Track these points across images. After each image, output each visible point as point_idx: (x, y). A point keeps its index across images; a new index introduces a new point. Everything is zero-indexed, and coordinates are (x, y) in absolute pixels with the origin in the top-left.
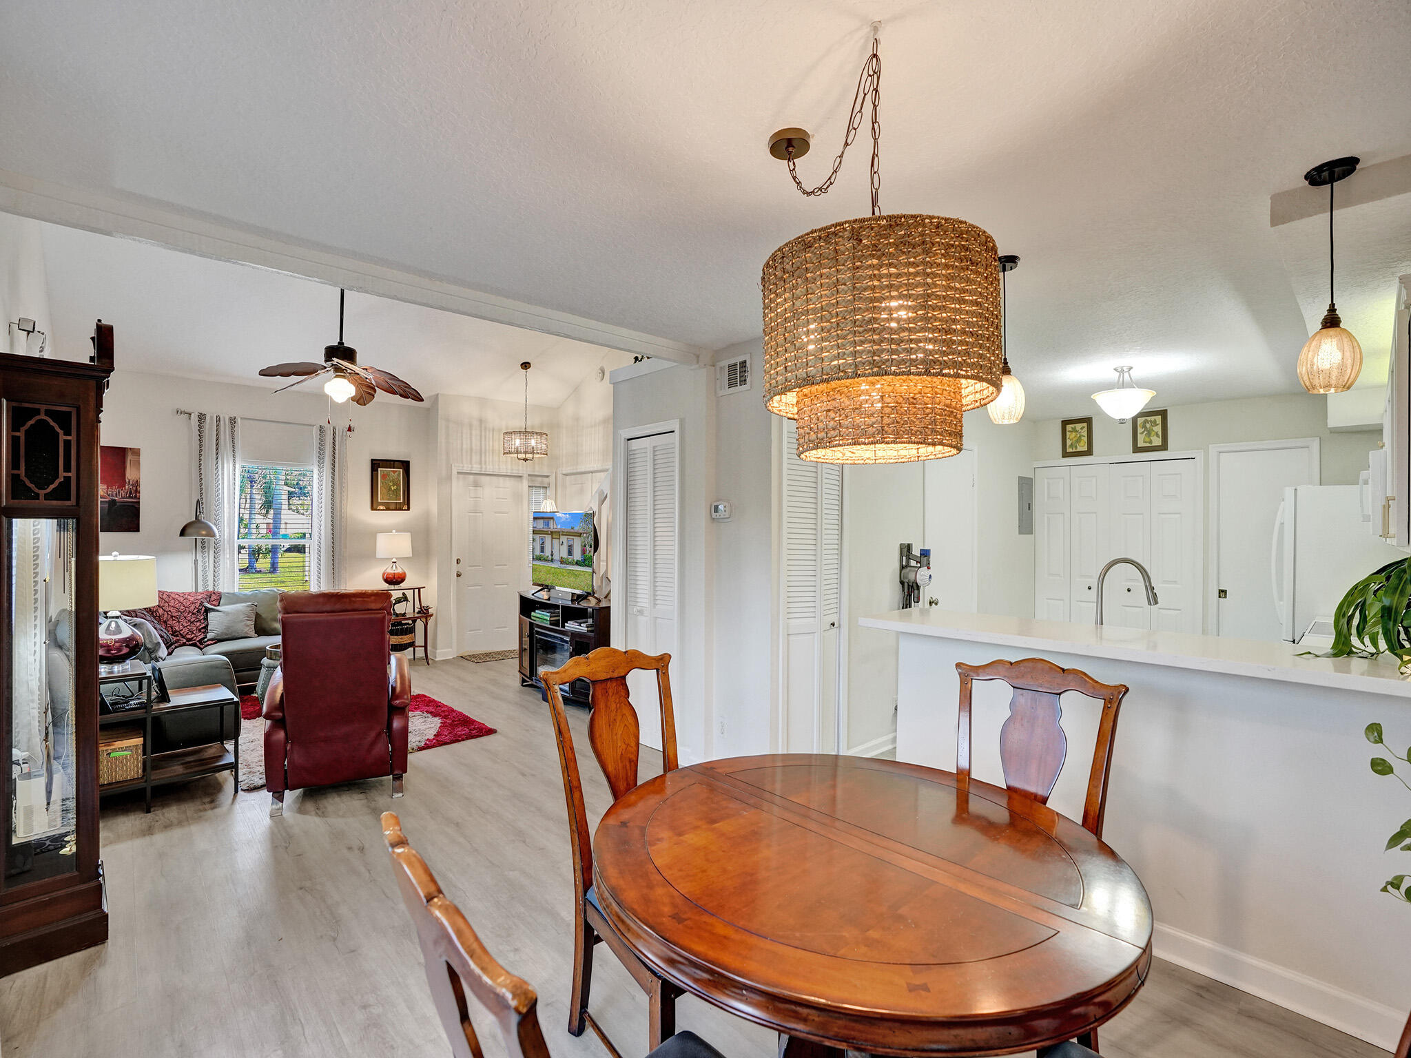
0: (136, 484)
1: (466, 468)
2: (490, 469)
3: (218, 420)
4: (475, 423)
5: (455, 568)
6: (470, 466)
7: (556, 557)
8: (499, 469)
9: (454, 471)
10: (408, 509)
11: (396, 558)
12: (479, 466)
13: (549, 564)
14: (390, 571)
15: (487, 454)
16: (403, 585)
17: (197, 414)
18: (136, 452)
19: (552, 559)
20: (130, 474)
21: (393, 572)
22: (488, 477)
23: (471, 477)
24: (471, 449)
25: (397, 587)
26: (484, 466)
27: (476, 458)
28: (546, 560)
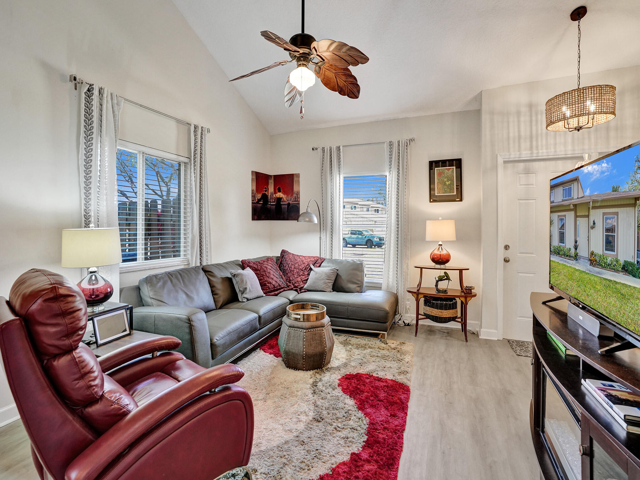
0: (298, 193)
1: (514, 155)
2: (543, 153)
3: (331, 150)
4: (524, 110)
5: (502, 254)
6: (518, 153)
7: (583, 252)
8: (555, 151)
9: (500, 160)
10: (461, 200)
11: (442, 242)
12: (529, 152)
13: (571, 263)
14: (436, 252)
15: (540, 138)
16: (448, 265)
17: (321, 148)
18: (298, 176)
19: (576, 255)
20: (295, 189)
21: (439, 253)
22: (542, 163)
23: (522, 165)
24: (520, 137)
25: (442, 266)
26: (535, 151)
27: (525, 145)
28: (567, 255)
